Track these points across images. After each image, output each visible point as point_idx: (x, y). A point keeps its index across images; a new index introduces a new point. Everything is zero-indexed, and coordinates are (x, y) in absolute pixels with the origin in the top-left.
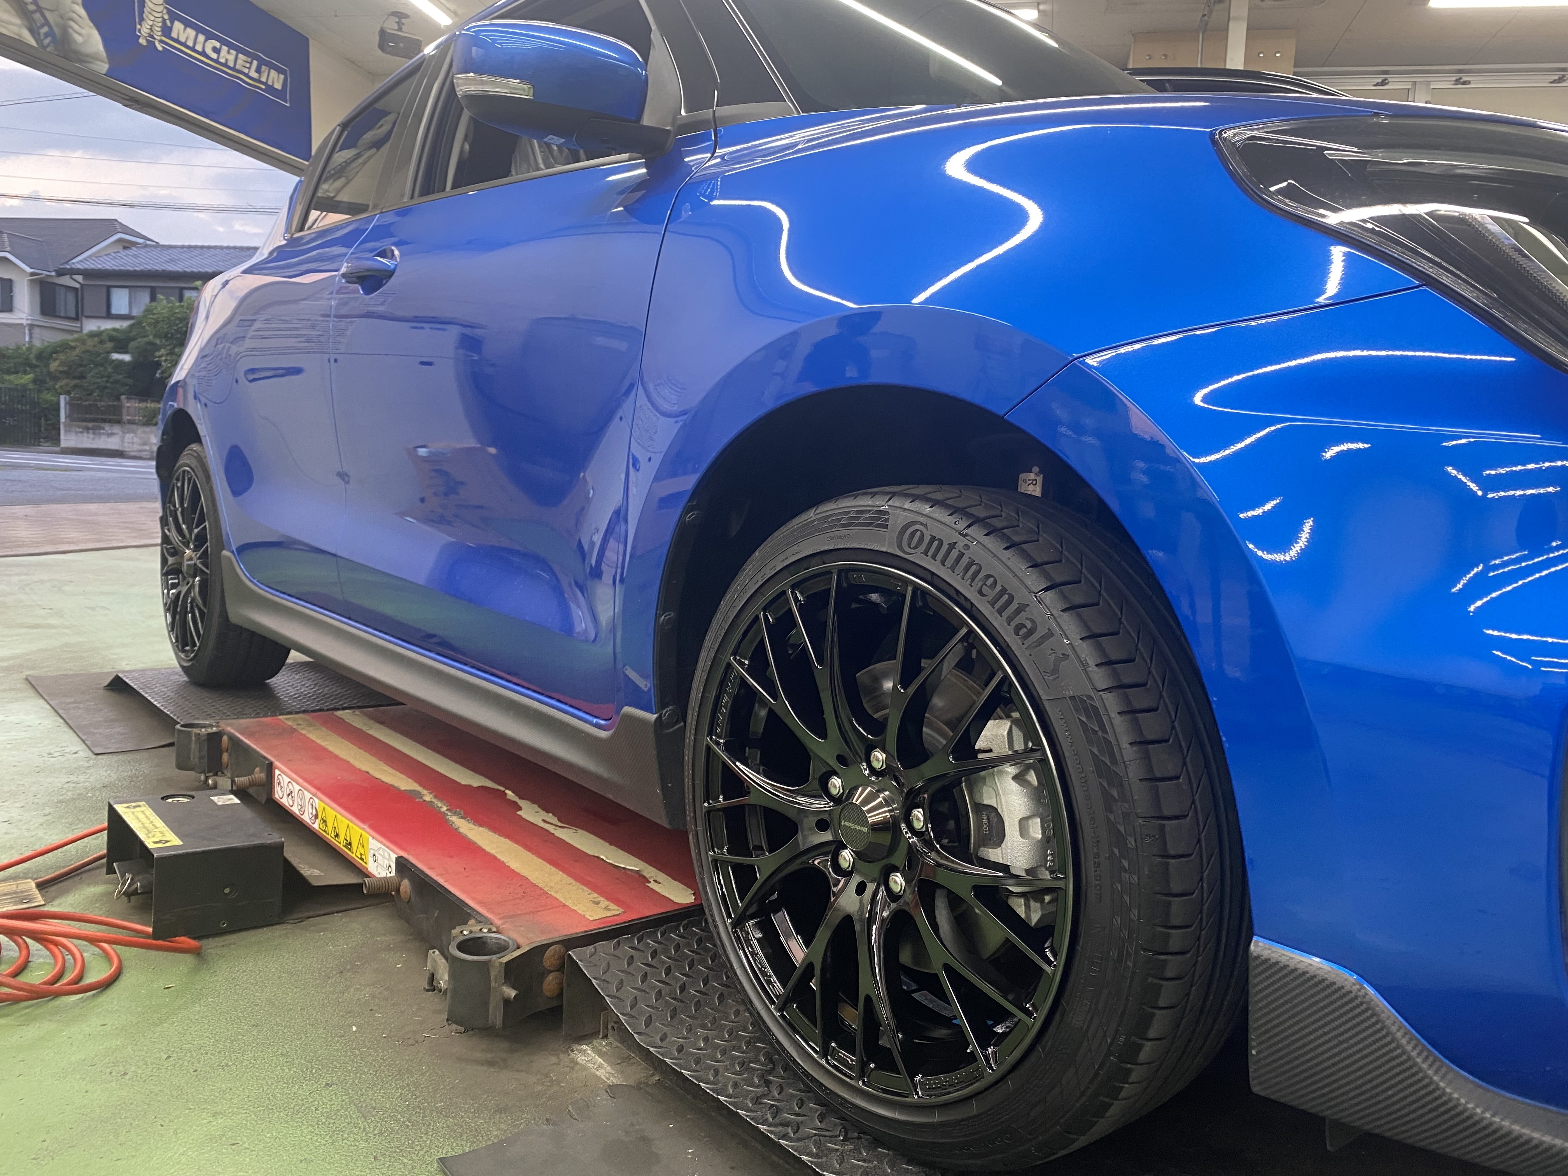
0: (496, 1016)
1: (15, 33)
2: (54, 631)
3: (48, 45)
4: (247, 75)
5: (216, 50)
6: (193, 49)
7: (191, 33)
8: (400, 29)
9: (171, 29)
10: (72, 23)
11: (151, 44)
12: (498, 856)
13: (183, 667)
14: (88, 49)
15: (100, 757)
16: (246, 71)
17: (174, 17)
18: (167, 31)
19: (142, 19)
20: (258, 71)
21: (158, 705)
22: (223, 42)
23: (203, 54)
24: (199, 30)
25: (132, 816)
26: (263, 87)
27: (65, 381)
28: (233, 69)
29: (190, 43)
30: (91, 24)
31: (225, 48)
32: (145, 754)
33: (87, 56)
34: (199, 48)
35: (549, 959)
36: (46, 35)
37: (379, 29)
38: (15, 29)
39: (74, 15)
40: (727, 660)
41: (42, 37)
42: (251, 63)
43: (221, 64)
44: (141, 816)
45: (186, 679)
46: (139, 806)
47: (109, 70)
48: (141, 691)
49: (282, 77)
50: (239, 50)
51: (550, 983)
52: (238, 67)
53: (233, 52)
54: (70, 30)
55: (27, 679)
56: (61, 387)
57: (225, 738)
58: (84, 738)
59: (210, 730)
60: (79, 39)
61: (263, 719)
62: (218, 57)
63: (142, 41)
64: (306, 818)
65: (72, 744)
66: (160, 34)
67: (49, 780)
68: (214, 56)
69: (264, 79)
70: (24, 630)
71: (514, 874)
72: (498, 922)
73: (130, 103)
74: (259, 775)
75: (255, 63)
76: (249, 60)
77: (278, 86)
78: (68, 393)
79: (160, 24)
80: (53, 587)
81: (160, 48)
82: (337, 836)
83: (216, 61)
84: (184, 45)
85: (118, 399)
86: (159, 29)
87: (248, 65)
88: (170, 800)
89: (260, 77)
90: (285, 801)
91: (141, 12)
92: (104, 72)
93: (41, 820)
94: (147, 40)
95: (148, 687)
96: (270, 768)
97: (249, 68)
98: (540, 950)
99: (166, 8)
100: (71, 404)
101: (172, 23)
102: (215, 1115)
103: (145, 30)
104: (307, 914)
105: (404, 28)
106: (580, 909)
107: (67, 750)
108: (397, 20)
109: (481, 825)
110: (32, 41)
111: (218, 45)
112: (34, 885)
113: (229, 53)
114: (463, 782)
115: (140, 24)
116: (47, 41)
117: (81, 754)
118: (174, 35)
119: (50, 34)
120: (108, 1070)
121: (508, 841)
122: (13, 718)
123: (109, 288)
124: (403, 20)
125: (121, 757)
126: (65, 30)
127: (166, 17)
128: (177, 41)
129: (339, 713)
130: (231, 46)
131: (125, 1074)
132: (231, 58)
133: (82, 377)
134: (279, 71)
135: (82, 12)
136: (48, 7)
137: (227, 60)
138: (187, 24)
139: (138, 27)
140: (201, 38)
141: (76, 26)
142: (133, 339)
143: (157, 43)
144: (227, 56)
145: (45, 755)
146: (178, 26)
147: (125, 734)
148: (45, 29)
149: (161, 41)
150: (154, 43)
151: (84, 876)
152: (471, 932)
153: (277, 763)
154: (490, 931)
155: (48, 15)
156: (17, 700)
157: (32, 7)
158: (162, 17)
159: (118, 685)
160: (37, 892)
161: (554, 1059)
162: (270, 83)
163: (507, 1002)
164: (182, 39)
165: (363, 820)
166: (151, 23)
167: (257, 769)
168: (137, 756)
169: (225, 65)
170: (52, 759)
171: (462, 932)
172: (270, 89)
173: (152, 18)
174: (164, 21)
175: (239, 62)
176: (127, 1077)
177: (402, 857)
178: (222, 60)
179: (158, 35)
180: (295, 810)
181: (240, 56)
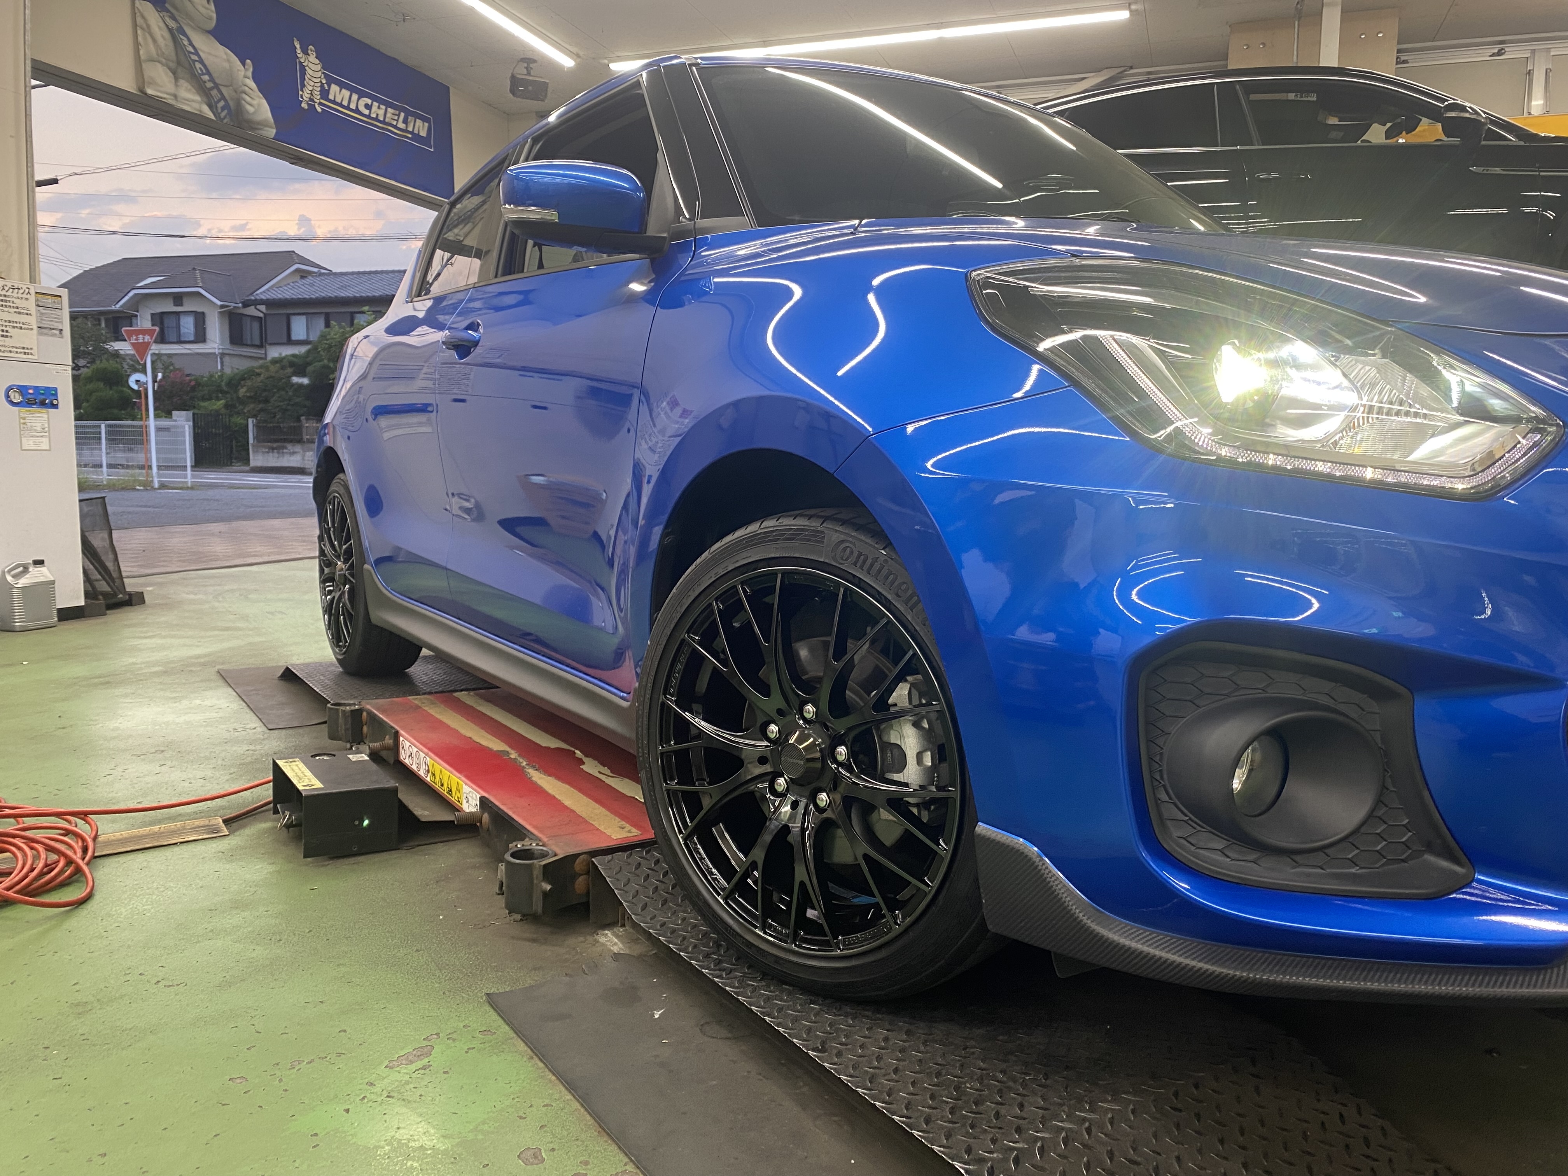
0: (538, 906)
1: (198, 110)
2: (240, 633)
3: (225, 117)
4: (395, 127)
5: (367, 106)
6: (348, 108)
7: (346, 93)
8: (529, 74)
9: (328, 91)
10: (244, 96)
11: (312, 107)
12: (557, 796)
13: (337, 659)
14: (259, 118)
15: (272, 731)
16: (395, 123)
17: (330, 81)
18: (324, 94)
19: (303, 86)
20: (405, 121)
21: (318, 690)
22: (374, 99)
23: (357, 111)
24: (352, 90)
25: (289, 768)
26: (410, 136)
27: (252, 406)
28: (383, 122)
29: (345, 103)
30: (261, 95)
31: (376, 104)
32: (307, 729)
33: (258, 123)
34: (353, 106)
35: (579, 865)
36: (223, 109)
37: (510, 75)
38: (196, 106)
39: (247, 88)
40: (682, 637)
41: (219, 111)
42: (399, 116)
43: (372, 119)
44: (295, 768)
45: (341, 669)
46: (295, 761)
47: (276, 133)
48: (304, 679)
49: (426, 125)
50: (388, 105)
51: (580, 883)
52: (387, 120)
53: (383, 107)
54: (243, 102)
55: (218, 672)
56: (249, 411)
57: (365, 714)
58: (260, 717)
59: (353, 708)
60: (251, 109)
61: (394, 699)
62: (370, 113)
63: (304, 105)
64: (422, 773)
65: (253, 723)
66: (319, 97)
67: (234, 749)
68: (366, 112)
69: (410, 129)
70: (216, 633)
71: (566, 808)
72: (545, 839)
73: (295, 161)
74: (388, 741)
75: (402, 115)
76: (397, 112)
77: (423, 133)
78: (255, 416)
79: (319, 89)
80: (241, 595)
81: (319, 110)
82: (442, 785)
83: (369, 117)
84: (341, 105)
85: (299, 420)
86: (318, 93)
87: (396, 118)
88: (318, 758)
89: (407, 127)
90: (407, 761)
91: (303, 79)
92: (272, 136)
93: (227, 777)
94: (308, 104)
95: (310, 676)
96: (396, 735)
97: (397, 121)
98: (571, 859)
99: (323, 73)
100: (257, 426)
101: (329, 87)
102: (338, 965)
103: (306, 95)
104: (417, 843)
105: (532, 73)
106: (608, 832)
107: (248, 726)
108: (526, 65)
109: (549, 775)
110: (211, 115)
111: (369, 101)
112: (221, 821)
113: (379, 108)
114: (544, 746)
115: (303, 91)
116: (223, 114)
117: (259, 729)
118: (331, 97)
119: (226, 107)
120: (269, 938)
121: (567, 786)
122: (208, 703)
123: (288, 316)
124: (531, 65)
125: (288, 731)
126: (238, 103)
127: (324, 81)
128: (334, 102)
129: (456, 694)
130: (381, 102)
131: (280, 940)
132: (381, 112)
133: (266, 401)
134: (424, 119)
135: (253, 85)
136: (223, 84)
137: (377, 115)
138: (342, 86)
139: (301, 93)
140: (355, 97)
141: (248, 98)
142: (309, 364)
143: (317, 105)
144: (378, 111)
145: (231, 730)
146: (334, 88)
147: (292, 714)
148: (222, 103)
149: (320, 104)
150: (314, 106)
151: (257, 816)
152: (523, 845)
153: (402, 732)
154: (537, 845)
155: (224, 91)
156: (211, 688)
157: (209, 85)
158: (321, 82)
159: (288, 676)
160: (224, 826)
161: (582, 939)
162: (416, 131)
163: (545, 894)
164: (338, 100)
165: (460, 772)
166: (311, 88)
167: (387, 737)
168: (301, 731)
169: (376, 119)
170: (236, 733)
171: (516, 846)
172: (416, 137)
173: (312, 84)
174: (322, 85)
175: (388, 115)
176: (282, 942)
177: (484, 797)
178: (374, 115)
179: (317, 98)
180: (414, 767)
181: (389, 110)
